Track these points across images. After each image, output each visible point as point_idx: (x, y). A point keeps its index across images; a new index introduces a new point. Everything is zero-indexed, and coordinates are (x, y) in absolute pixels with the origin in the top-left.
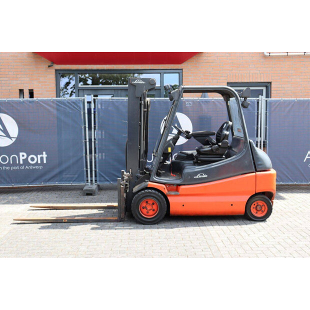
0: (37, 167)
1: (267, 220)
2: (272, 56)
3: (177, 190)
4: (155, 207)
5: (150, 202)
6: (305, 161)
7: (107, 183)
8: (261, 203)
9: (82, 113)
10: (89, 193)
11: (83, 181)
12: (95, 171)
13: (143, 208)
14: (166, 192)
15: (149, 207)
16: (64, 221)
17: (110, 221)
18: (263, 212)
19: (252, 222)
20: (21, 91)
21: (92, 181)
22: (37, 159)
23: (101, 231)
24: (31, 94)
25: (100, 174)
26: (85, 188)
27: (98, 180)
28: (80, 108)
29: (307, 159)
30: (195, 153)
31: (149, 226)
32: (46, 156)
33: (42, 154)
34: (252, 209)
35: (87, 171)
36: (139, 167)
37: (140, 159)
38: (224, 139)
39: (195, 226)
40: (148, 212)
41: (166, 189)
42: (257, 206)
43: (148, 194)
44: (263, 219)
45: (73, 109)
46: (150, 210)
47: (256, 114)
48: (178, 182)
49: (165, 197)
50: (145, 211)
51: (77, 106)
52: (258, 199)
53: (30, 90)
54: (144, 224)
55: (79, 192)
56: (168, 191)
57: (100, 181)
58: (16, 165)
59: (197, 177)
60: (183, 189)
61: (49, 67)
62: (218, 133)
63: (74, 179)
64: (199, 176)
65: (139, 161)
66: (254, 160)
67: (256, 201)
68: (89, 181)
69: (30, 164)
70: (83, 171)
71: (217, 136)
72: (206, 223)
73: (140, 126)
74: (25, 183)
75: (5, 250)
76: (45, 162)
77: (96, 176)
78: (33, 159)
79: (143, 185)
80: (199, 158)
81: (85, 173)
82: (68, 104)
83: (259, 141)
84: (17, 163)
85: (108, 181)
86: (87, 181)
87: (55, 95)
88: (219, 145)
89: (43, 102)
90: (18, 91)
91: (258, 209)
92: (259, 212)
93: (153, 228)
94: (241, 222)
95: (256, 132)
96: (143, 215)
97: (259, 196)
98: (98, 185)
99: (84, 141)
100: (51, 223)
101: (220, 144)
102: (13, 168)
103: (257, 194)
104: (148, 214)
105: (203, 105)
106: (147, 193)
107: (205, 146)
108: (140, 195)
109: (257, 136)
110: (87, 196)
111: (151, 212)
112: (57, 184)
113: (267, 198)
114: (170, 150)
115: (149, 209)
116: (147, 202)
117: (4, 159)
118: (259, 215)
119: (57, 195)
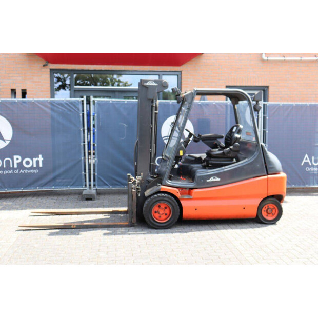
0: (32, 171)
1: (277, 223)
2: (270, 60)
3: (189, 194)
4: (167, 211)
5: (163, 206)
6: (302, 164)
7: (106, 188)
8: (271, 206)
9: (81, 115)
10: (89, 198)
11: (81, 185)
12: (94, 175)
13: (156, 212)
14: (179, 196)
15: (161, 212)
16: (72, 227)
17: (121, 226)
18: (273, 215)
21: (90, 185)
22: (33, 162)
23: (114, 236)
25: (99, 178)
26: (84, 193)
27: (97, 184)
28: (79, 110)
29: (305, 163)
30: (204, 156)
31: (162, 230)
32: (42, 159)
33: (38, 157)
34: (263, 212)
35: (85, 175)
36: (150, 171)
37: (150, 162)
38: (235, 142)
39: (208, 230)
40: (160, 217)
41: (179, 193)
42: (268, 209)
43: (162, 198)
44: (273, 222)
45: (70, 111)
46: (163, 214)
48: (191, 185)
49: (178, 200)
50: (157, 215)
51: (76, 107)
52: (268, 202)
53: (22, 90)
54: (156, 229)
55: (76, 197)
56: (181, 195)
57: (99, 185)
58: (10, 169)
59: (210, 180)
60: (196, 192)
61: (44, 66)
62: (226, 136)
63: (71, 184)
64: (212, 179)
65: (150, 164)
66: (265, 163)
68: (88, 185)
69: (25, 168)
70: (81, 175)
71: (226, 139)
72: (219, 226)
73: (152, 128)
74: (19, 188)
75: (20, 258)
76: (41, 165)
77: (94, 180)
78: (28, 163)
79: (155, 189)
80: (210, 162)
81: (84, 177)
82: (66, 105)
84: (11, 166)
85: (107, 185)
86: (86, 185)
87: (49, 96)
88: (230, 149)
89: (39, 103)
90: (10, 91)
91: (269, 212)
92: (269, 215)
93: (167, 233)
94: (252, 225)
96: (156, 220)
98: (97, 190)
99: (82, 144)
100: (59, 229)
101: (231, 147)
102: (6, 172)
103: (268, 197)
104: (161, 219)
105: (204, 108)
106: (159, 197)
107: (214, 150)
108: (153, 199)
110: (86, 201)
111: (164, 217)
112: (53, 188)
113: (278, 201)
114: (181, 153)
115: (161, 213)
116: (159, 206)
118: (270, 218)
119: (55, 201)
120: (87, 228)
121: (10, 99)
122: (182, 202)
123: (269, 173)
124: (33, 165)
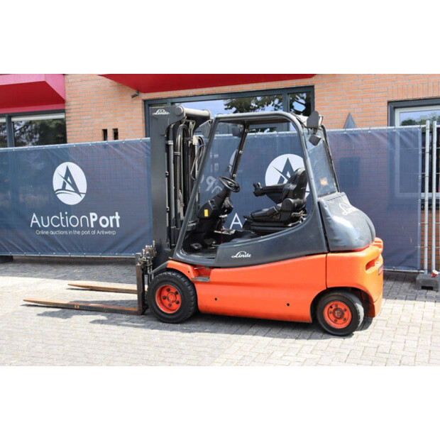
0: (109, 232)
4: (179, 298)
19: (326, 335)
20: (105, 131)
24: (116, 135)
32: (119, 217)
33: (115, 215)
40: (170, 305)
42: (336, 309)
44: (346, 333)
46: (173, 302)
47: (420, 152)
48: (211, 263)
52: (335, 298)
53: (114, 129)
59: (236, 256)
61: (133, 97)
67: (333, 301)
74: (97, 252)
76: (118, 226)
83: (427, 199)
95: (420, 184)
97: (336, 294)
102: (84, 233)
104: (172, 308)
106: (165, 276)
109: (423, 191)
117: (74, 221)
120: (91, 311)
121: (101, 141)
122: (197, 286)
123: (331, 250)
124: (110, 224)
